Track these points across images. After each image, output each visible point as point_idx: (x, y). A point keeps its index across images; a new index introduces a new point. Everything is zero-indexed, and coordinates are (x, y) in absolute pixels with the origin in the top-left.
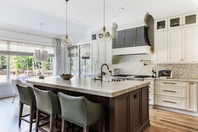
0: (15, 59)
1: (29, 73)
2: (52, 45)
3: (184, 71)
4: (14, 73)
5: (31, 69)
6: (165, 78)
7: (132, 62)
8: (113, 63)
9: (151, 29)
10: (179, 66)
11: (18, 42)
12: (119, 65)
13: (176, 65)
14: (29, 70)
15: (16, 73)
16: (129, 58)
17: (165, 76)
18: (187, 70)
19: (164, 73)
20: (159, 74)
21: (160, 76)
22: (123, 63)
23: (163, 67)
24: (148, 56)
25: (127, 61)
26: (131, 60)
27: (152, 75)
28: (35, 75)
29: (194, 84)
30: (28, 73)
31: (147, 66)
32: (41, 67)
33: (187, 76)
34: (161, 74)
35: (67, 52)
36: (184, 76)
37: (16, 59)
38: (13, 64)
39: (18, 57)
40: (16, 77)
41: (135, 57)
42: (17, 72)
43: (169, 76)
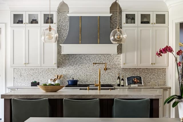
3: (152, 76)
6: (136, 85)
7: (86, 66)
8: (58, 67)
9: (114, 21)
10: (146, 71)
12: (64, 70)
13: (143, 70)
16: (81, 58)
17: (136, 83)
18: (154, 76)
19: (135, 79)
20: (129, 82)
21: (130, 84)
22: (71, 66)
23: (129, 72)
24: (110, 58)
25: (78, 64)
26: (85, 61)
27: (118, 83)
29: (167, 90)
31: (108, 71)
33: (154, 82)
34: (131, 81)
36: (152, 83)
41: (91, 58)
43: (141, 83)
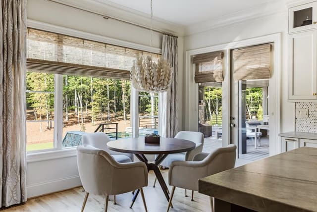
0: (46, 91)
1: (69, 118)
2: (158, 50)
4: (44, 117)
5: (73, 110)
11: (84, 39)
14: (69, 112)
15: (47, 117)
28: (81, 122)
30: (67, 117)
32: (90, 108)
35: (190, 70)
37: (48, 91)
38: (43, 101)
39: (50, 88)
40: (47, 126)
42: (49, 115)
